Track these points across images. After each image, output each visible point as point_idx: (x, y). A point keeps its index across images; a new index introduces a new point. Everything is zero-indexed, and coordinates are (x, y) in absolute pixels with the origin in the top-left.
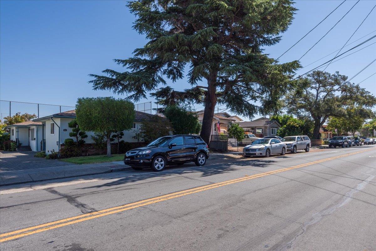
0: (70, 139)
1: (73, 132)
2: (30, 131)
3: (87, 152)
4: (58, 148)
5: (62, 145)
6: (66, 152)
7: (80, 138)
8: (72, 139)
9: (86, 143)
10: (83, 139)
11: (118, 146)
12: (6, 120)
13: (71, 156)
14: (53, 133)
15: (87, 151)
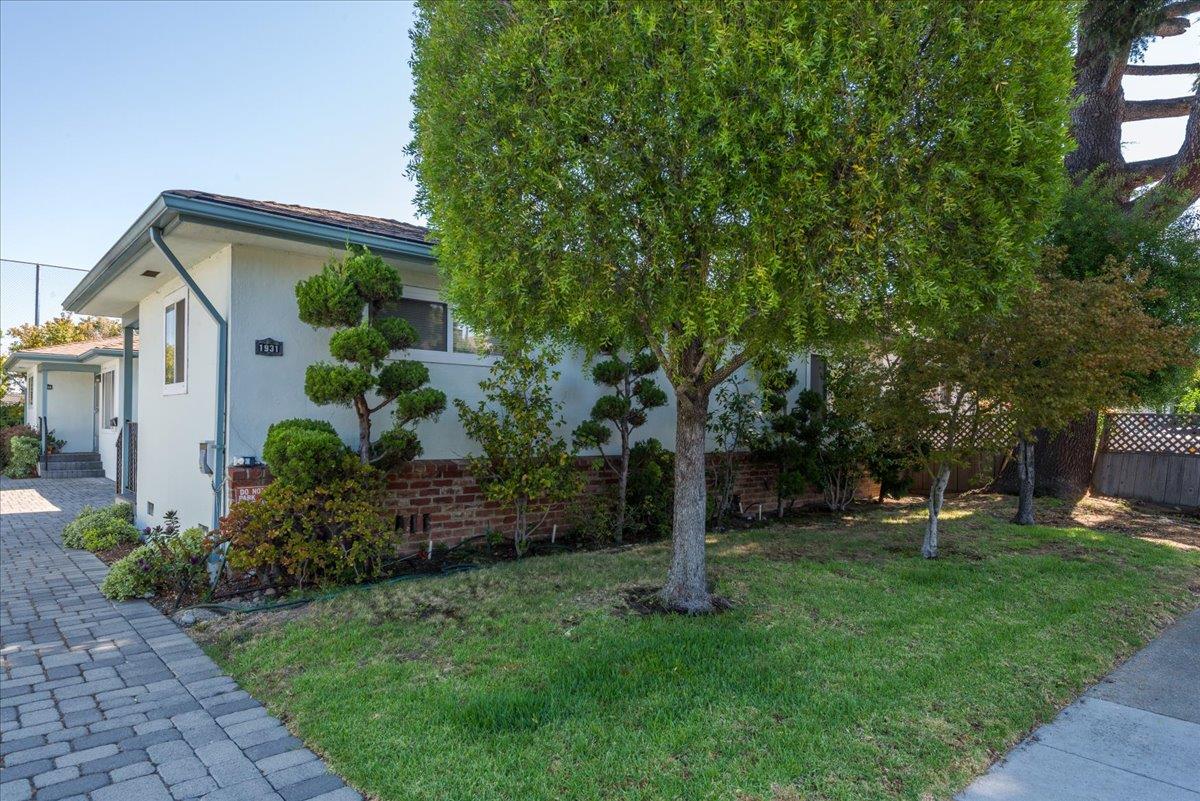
0: (312, 426)
1: (336, 363)
2: (101, 384)
3: (425, 527)
4: (211, 495)
5: (243, 477)
6: (278, 543)
7: (386, 420)
8: (325, 427)
9: (424, 457)
10: (408, 427)
11: (624, 483)
12: (18, 339)
13: (320, 577)
14: (180, 379)
15: (426, 517)
